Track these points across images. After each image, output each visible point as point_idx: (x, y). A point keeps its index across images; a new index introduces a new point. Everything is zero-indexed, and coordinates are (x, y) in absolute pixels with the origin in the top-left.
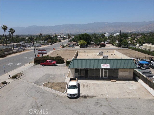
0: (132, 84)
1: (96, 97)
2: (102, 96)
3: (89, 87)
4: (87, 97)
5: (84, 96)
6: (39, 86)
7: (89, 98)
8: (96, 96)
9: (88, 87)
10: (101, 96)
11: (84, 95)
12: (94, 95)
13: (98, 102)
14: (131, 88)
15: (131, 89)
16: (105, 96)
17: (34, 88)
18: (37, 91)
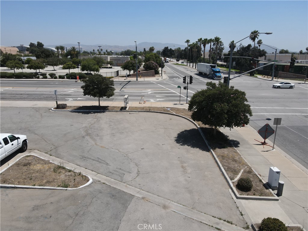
6: (103, 178)
17: (115, 171)
18: (103, 162)
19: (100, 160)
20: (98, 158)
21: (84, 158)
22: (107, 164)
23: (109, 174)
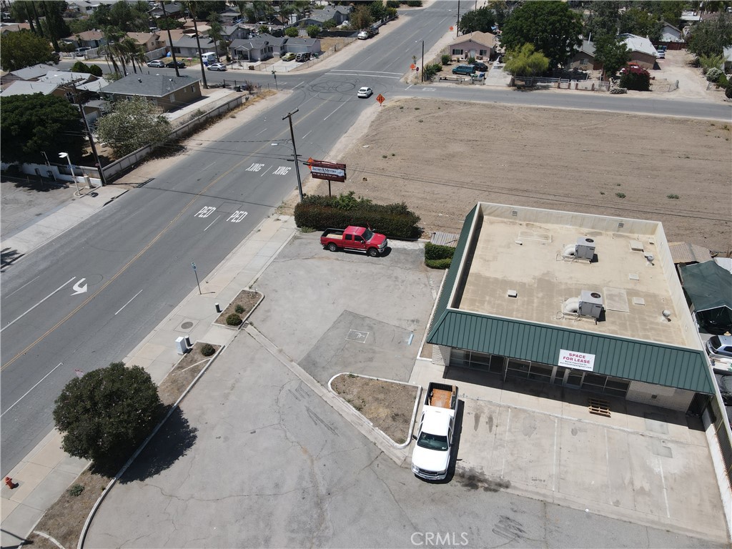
0: (670, 445)
1: (509, 490)
2: (533, 489)
3: (494, 428)
4: (480, 481)
5: (467, 474)
6: (318, 389)
7: (486, 489)
8: (513, 484)
9: (490, 430)
10: (530, 488)
11: (471, 470)
12: (506, 479)
13: (511, 515)
14: (659, 466)
15: (657, 470)
16: (543, 491)
17: (303, 397)
18: (312, 415)
19: (315, 418)
20: (316, 424)
21: (332, 428)
22: (308, 410)
23: (310, 394)
